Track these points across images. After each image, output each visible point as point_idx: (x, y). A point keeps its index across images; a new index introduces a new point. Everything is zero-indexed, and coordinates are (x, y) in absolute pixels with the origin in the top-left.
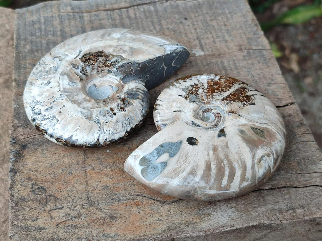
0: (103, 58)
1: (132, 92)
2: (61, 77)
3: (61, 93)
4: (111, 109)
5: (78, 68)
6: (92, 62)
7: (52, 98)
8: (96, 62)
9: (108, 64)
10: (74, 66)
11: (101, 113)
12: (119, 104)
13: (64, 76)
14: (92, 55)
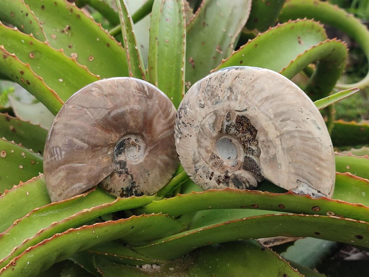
0: (250, 136)
1: (239, 179)
2: (212, 113)
3: (199, 125)
4: (213, 173)
5: (228, 121)
6: (241, 129)
7: (192, 120)
8: (243, 133)
9: (246, 145)
10: (228, 116)
11: (204, 168)
12: (220, 176)
13: (214, 115)
14: (248, 124)
